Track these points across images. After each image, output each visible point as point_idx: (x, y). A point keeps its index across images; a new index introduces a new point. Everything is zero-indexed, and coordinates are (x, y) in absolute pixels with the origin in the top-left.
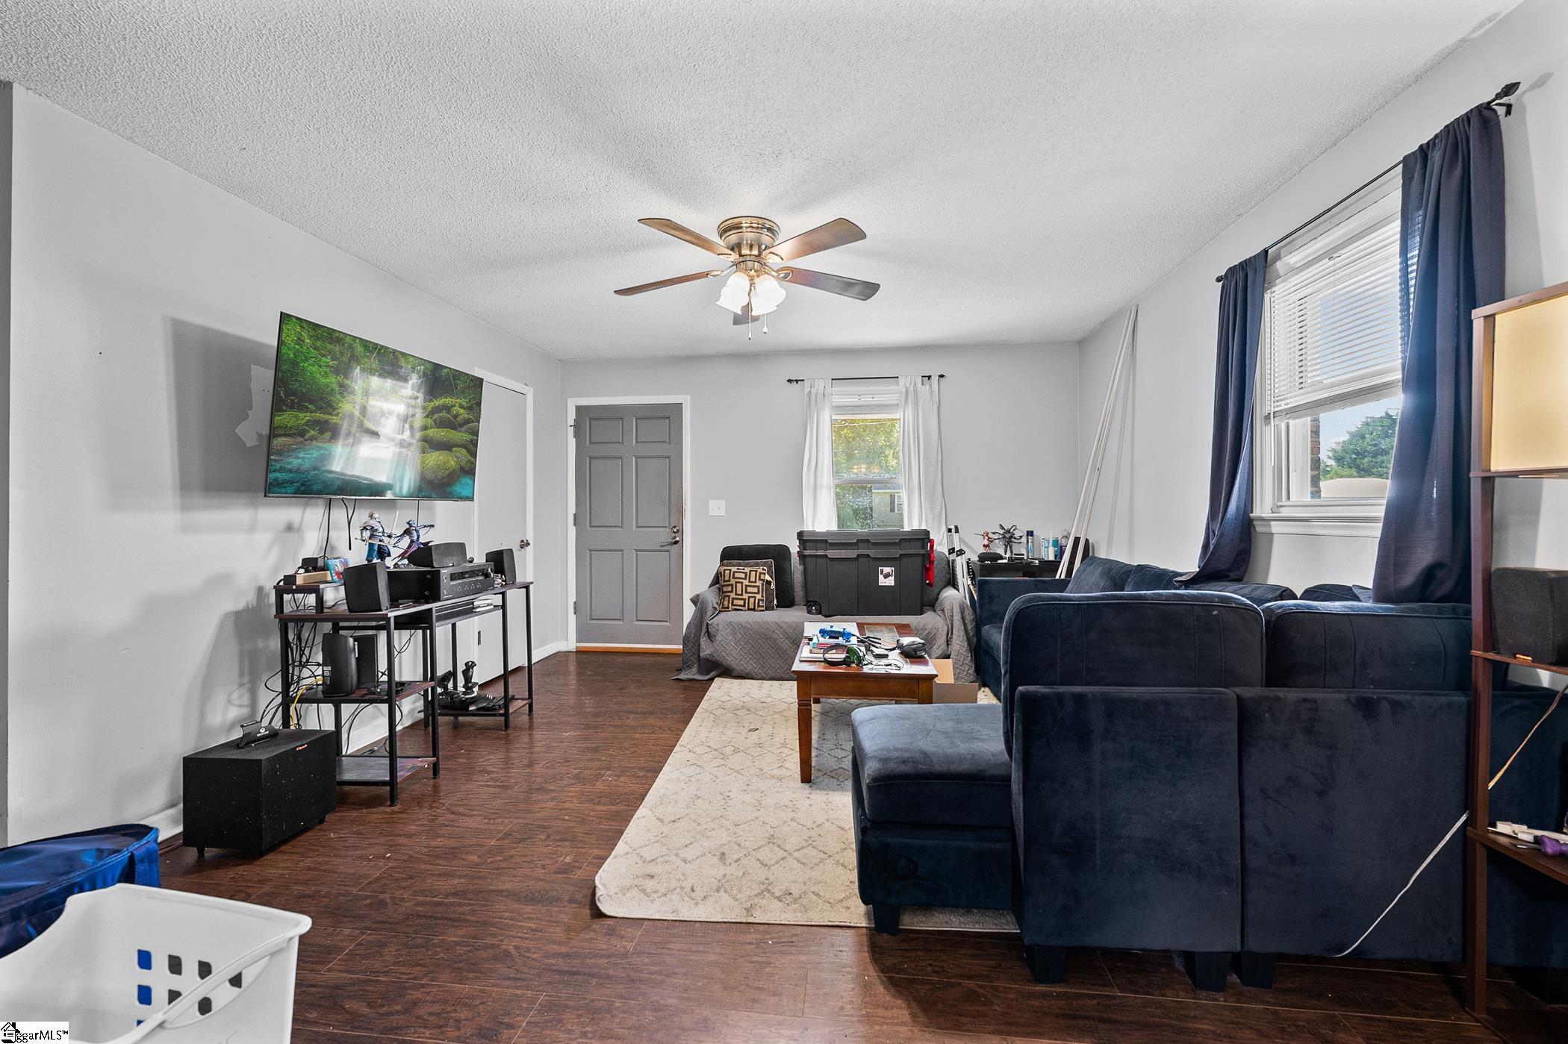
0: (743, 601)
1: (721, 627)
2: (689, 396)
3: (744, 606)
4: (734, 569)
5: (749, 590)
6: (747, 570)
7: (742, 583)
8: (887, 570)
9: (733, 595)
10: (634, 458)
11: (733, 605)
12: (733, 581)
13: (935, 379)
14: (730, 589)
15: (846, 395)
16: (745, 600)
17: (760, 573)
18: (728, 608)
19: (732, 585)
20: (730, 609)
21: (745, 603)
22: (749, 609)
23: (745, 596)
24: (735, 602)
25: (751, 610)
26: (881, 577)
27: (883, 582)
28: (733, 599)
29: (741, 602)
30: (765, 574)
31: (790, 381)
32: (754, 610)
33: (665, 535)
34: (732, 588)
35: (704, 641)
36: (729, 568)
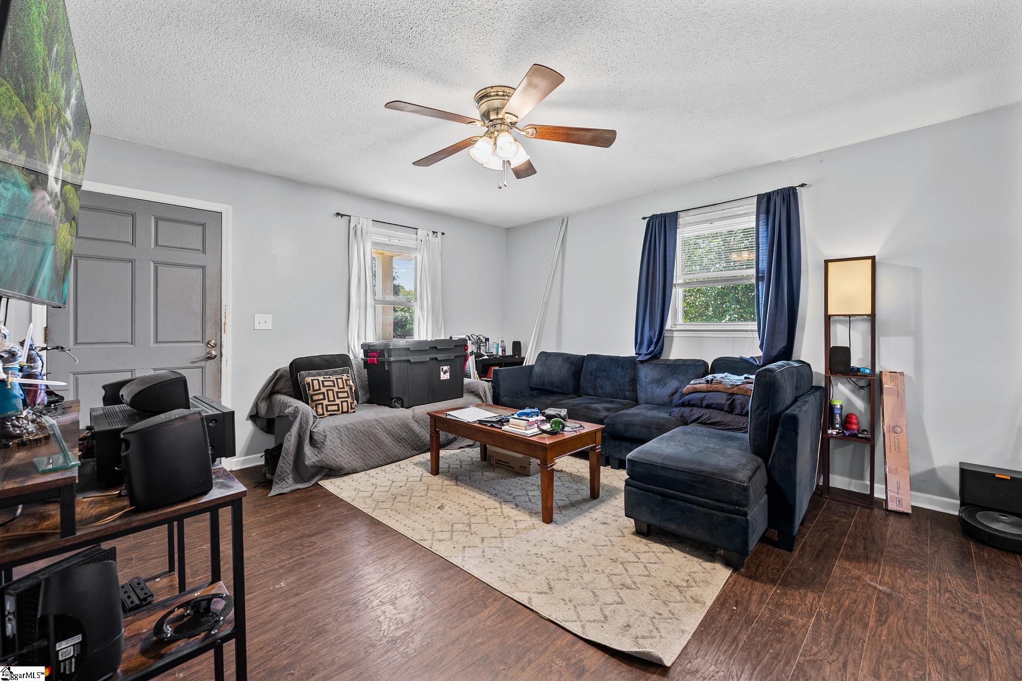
0: (337, 406)
1: (328, 433)
2: (231, 206)
3: (338, 410)
4: (321, 378)
5: (340, 395)
6: (333, 378)
7: (333, 390)
8: (445, 368)
9: (326, 402)
10: (152, 264)
11: (327, 411)
12: (324, 390)
13: (439, 234)
14: (321, 397)
15: (382, 235)
16: (338, 405)
17: (346, 380)
18: (323, 414)
19: (323, 393)
20: (325, 415)
21: (339, 408)
22: (343, 412)
23: (338, 401)
24: (330, 408)
25: (345, 412)
26: (442, 373)
27: (445, 377)
28: (327, 406)
29: (335, 408)
30: (349, 380)
31: (338, 214)
32: (347, 412)
33: (199, 350)
34: (324, 396)
35: (308, 449)
36: (316, 378)
